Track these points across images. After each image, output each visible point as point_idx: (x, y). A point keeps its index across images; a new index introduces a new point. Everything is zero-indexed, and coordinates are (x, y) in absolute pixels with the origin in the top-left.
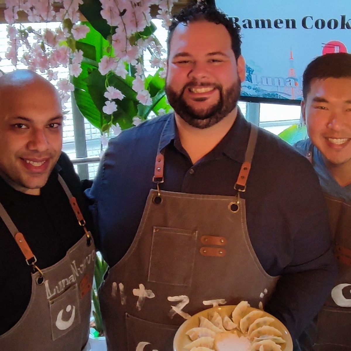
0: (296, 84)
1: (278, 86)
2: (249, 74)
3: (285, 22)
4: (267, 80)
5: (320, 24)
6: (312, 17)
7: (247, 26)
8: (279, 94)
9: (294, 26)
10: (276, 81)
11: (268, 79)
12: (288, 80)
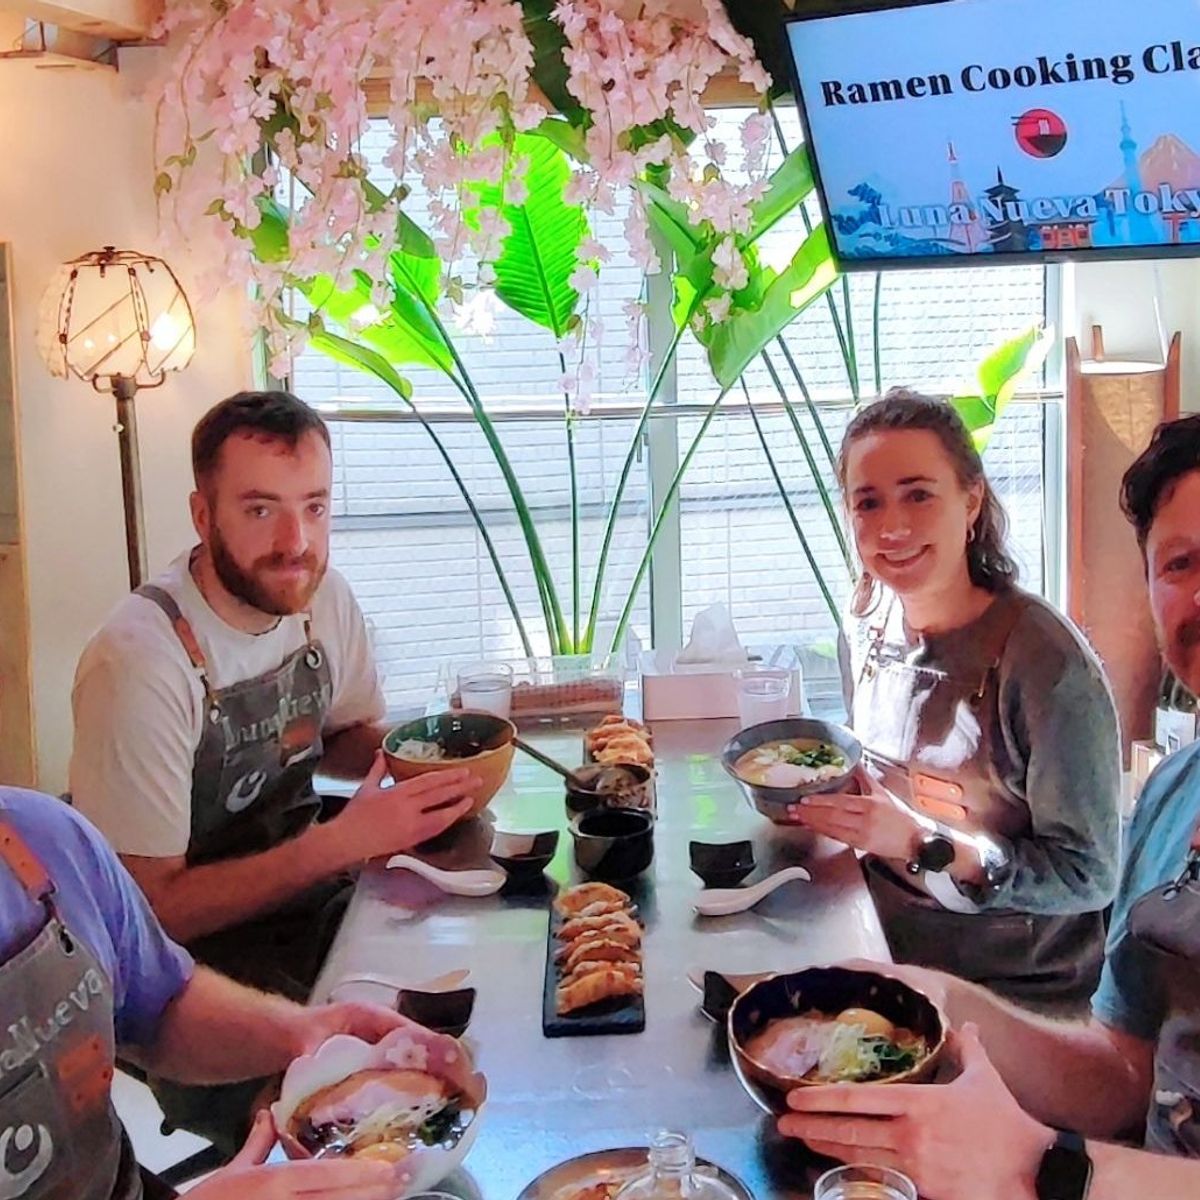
0: (972, 217)
1: (934, 227)
2: (874, 206)
3: (927, 82)
4: (910, 213)
5: (999, 79)
6: (980, 68)
7: (857, 97)
8: (941, 243)
9: (947, 90)
10: (930, 213)
11: (913, 211)
12: (953, 209)
